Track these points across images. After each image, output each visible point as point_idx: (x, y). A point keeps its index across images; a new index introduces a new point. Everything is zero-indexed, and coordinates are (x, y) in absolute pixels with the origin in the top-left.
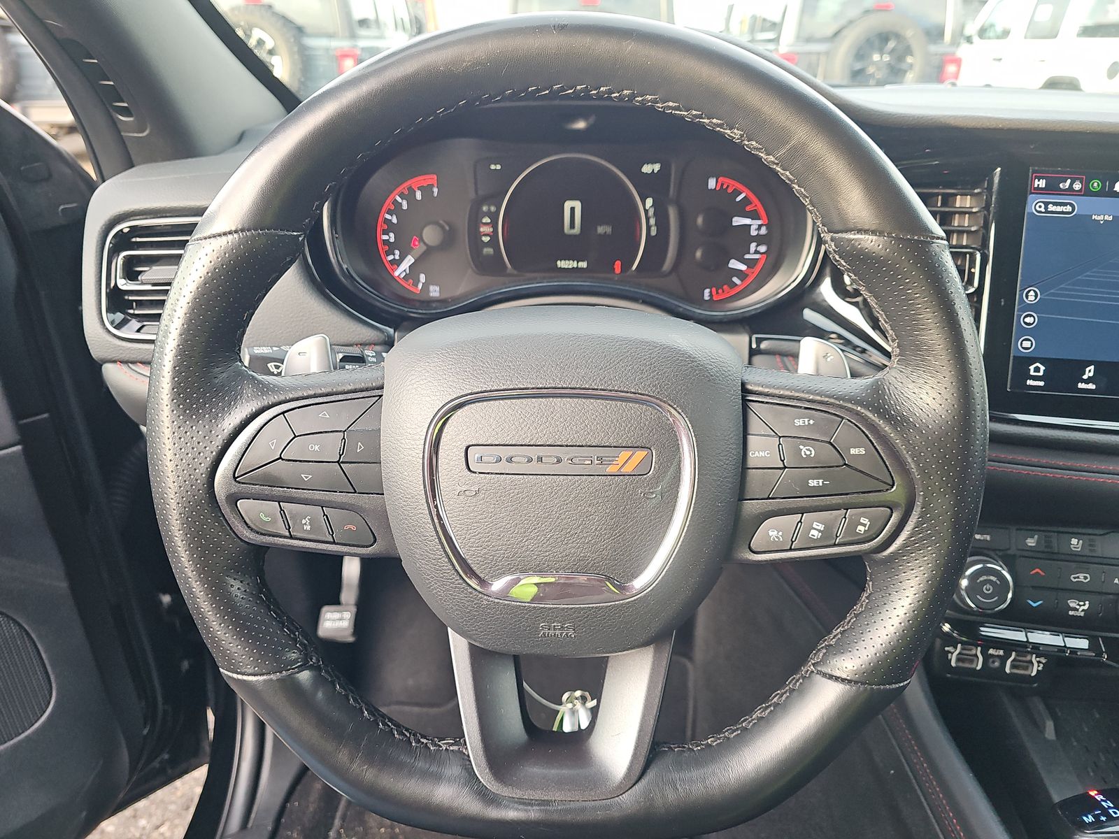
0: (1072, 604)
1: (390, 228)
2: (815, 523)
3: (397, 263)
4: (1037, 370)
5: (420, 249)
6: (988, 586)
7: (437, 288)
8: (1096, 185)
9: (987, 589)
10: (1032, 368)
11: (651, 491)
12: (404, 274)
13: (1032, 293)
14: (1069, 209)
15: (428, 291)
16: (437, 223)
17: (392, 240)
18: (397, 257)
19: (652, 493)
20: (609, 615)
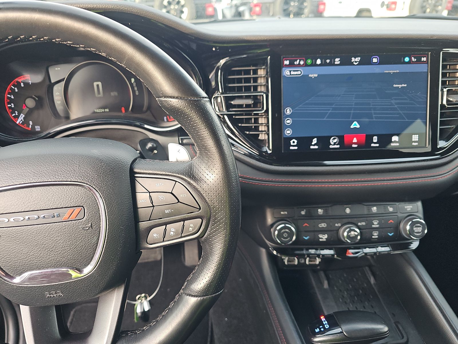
0: (320, 236)
1: (11, 101)
2: (172, 229)
3: (17, 117)
4: (294, 142)
5: (26, 110)
6: (286, 234)
7: (39, 127)
8: (309, 61)
9: (285, 235)
10: (292, 142)
11: (86, 226)
12: (21, 122)
13: (288, 110)
14: (299, 72)
15: (35, 129)
16: (32, 97)
17: (13, 106)
18: (17, 114)
19: (87, 227)
20: (77, 285)
